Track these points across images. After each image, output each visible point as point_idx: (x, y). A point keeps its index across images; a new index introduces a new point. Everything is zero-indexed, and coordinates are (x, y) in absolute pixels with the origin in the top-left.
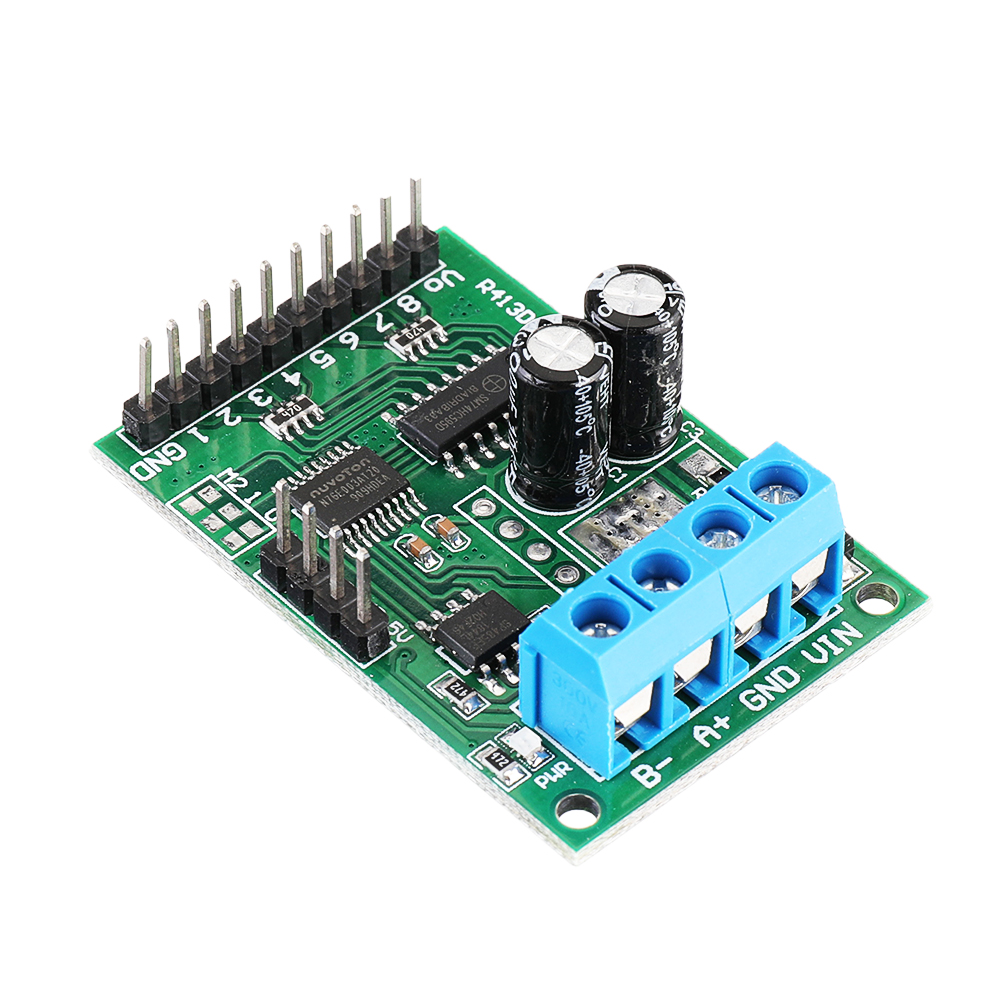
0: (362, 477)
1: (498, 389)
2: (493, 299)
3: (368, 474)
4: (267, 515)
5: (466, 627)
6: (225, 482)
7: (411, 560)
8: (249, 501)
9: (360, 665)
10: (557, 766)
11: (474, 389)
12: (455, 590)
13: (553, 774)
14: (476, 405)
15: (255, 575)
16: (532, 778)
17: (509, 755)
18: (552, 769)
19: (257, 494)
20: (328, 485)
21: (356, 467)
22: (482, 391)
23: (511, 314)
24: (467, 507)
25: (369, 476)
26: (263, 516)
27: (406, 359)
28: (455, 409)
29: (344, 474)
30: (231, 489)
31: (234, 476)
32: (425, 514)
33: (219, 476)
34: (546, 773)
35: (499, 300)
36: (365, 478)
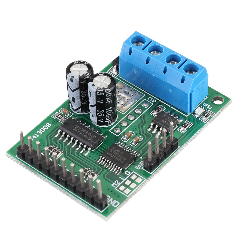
0: (114, 153)
1: (78, 127)
2: (36, 138)
3: (113, 152)
4: (127, 174)
5: (167, 123)
6: (116, 185)
7: (139, 142)
8: (123, 179)
9: (179, 148)
10: (205, 106)
11: (79, 132)
12: (148, 132)
13: (207, 106)
14: (85, 131)
15: (151, 173)
16: (210, 110)
17: (204, 114)
18: (206, 106)
19: (120, 178)
20: (118, 159)
21: (111, 155)
22: (80, 130)
23: (42, 133)
24: (118, 134)
25: (114, 151)
26: (128, 175)
27: (63, 153)
28: (87, 135)
29: (113, 157)
30: (119, 184)
31: (114, 184)
32: (121, 142)
33: (115, 187)
34: (208, 107)
35: (36, 136)
36: (115, 152)
